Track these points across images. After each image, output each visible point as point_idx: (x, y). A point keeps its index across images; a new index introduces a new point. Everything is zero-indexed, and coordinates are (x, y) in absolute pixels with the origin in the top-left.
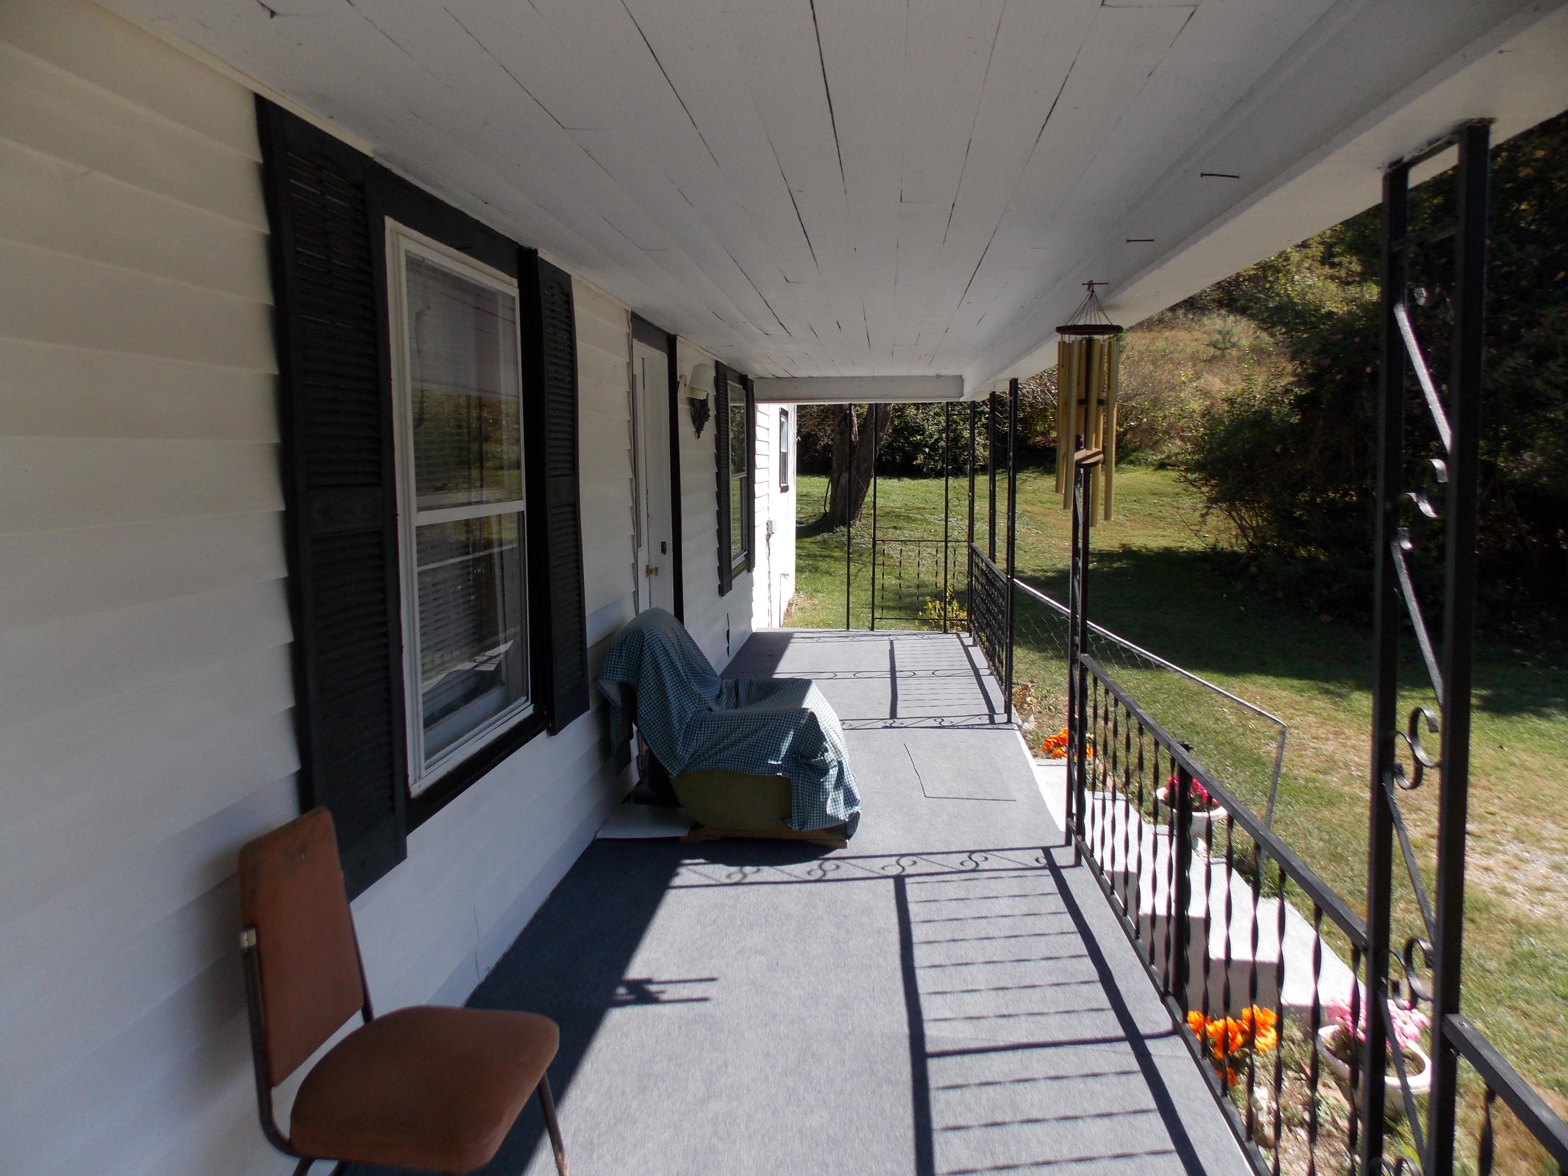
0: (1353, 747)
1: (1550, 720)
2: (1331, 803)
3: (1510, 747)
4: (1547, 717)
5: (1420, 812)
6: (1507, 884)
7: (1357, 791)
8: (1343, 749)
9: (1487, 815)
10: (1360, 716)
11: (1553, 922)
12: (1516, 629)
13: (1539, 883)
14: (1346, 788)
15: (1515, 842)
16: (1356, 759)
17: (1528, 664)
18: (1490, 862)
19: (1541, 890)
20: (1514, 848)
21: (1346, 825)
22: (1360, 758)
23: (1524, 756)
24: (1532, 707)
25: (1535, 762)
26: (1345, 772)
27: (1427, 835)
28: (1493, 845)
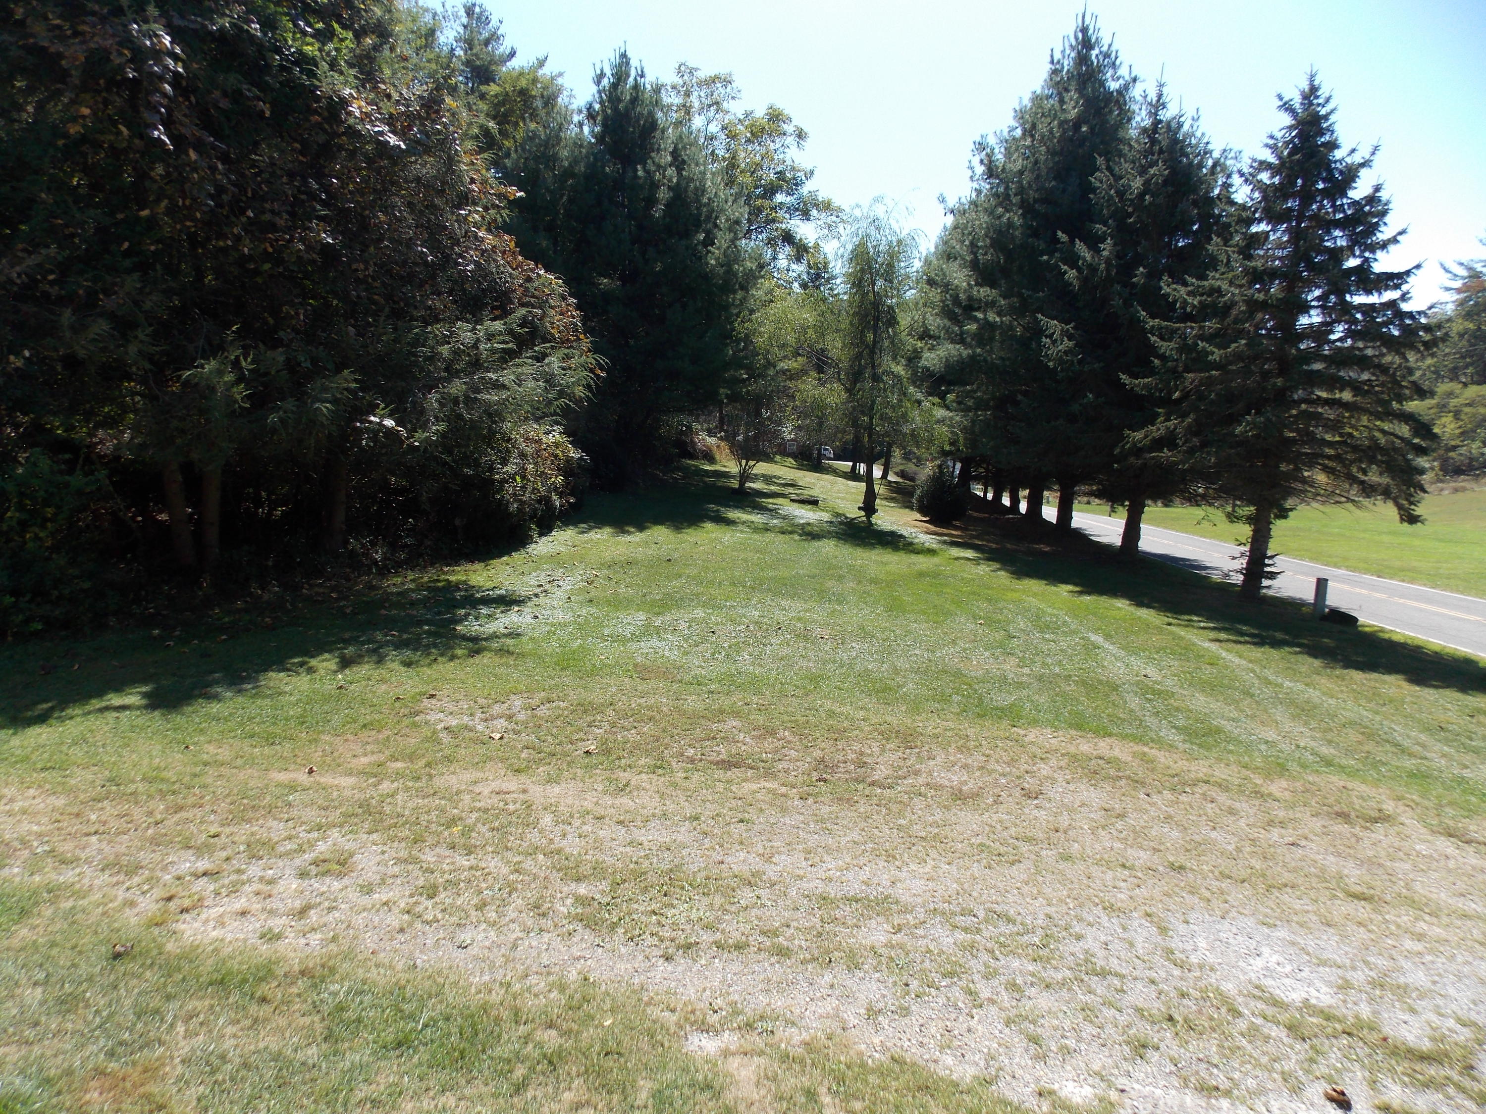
0: (24, 812)
1: (220, 701)
2: (24, 913)
3: (195, 744)
4: (216, 697)
5: (141, 871)
6: (270, 923)
7: (53, 876)
8: (11, 820)
9: (212, 840)
10: (16, 762)
11: (333, 947)
12: (147, 609)
13: (298, 904)
14: (37, 878)
15: (254, 861)
16: (35, 828)
17: (172, 643)
18: (240, 903)
19: (303, 912)
20: (254, 870)
21: (58, 938)
22: (38, 824)
23: (211, 749)
24: (197, 692)
25: (225, 753)
26: (26, 853)
27: (163, 899)
28: (234, 877)
